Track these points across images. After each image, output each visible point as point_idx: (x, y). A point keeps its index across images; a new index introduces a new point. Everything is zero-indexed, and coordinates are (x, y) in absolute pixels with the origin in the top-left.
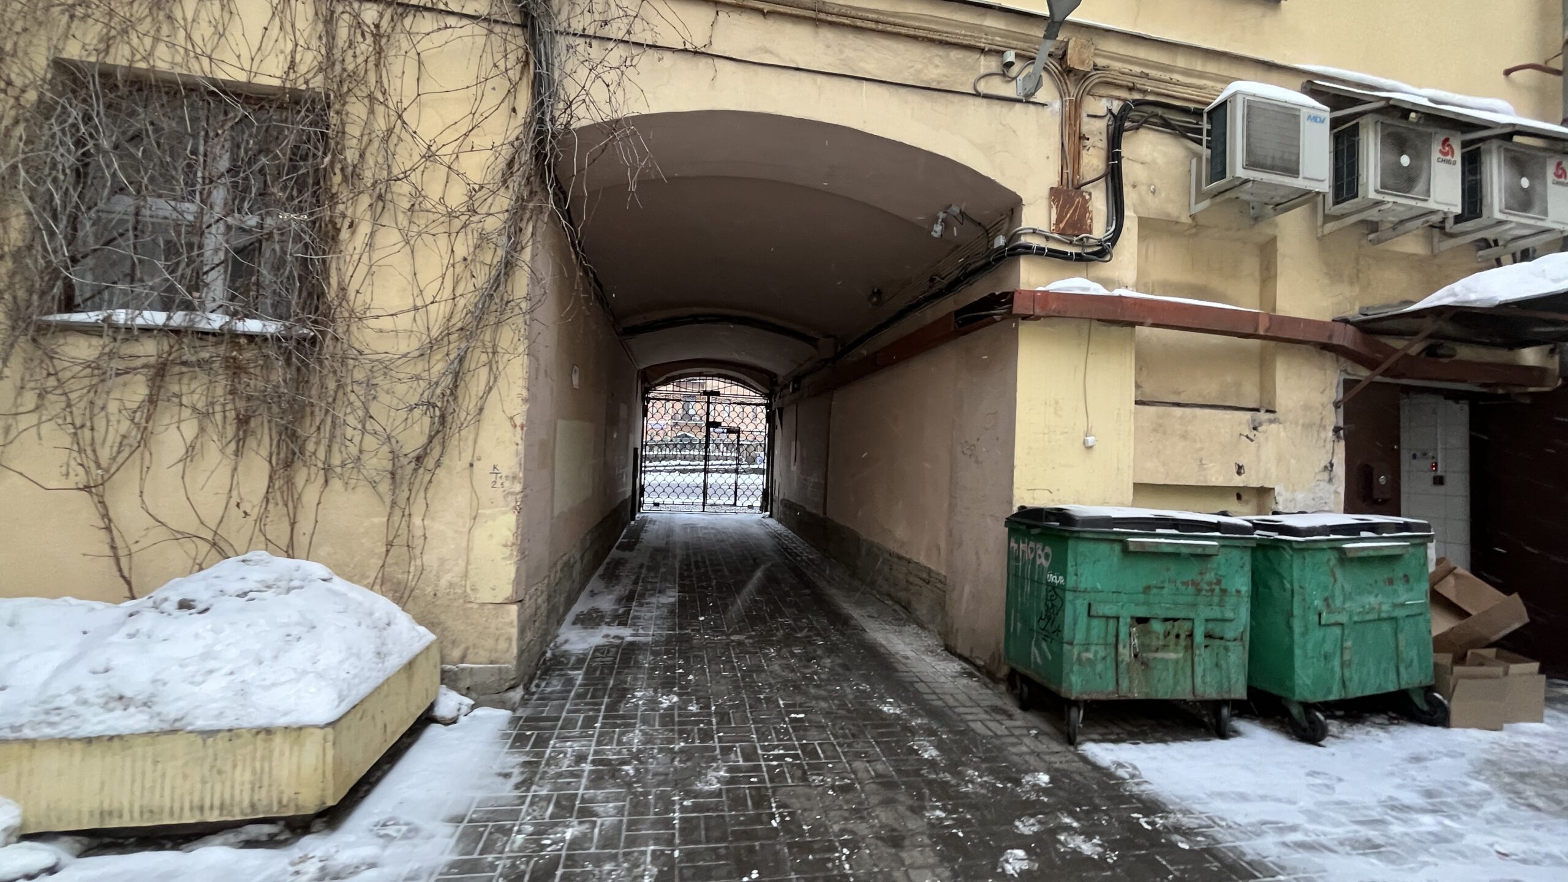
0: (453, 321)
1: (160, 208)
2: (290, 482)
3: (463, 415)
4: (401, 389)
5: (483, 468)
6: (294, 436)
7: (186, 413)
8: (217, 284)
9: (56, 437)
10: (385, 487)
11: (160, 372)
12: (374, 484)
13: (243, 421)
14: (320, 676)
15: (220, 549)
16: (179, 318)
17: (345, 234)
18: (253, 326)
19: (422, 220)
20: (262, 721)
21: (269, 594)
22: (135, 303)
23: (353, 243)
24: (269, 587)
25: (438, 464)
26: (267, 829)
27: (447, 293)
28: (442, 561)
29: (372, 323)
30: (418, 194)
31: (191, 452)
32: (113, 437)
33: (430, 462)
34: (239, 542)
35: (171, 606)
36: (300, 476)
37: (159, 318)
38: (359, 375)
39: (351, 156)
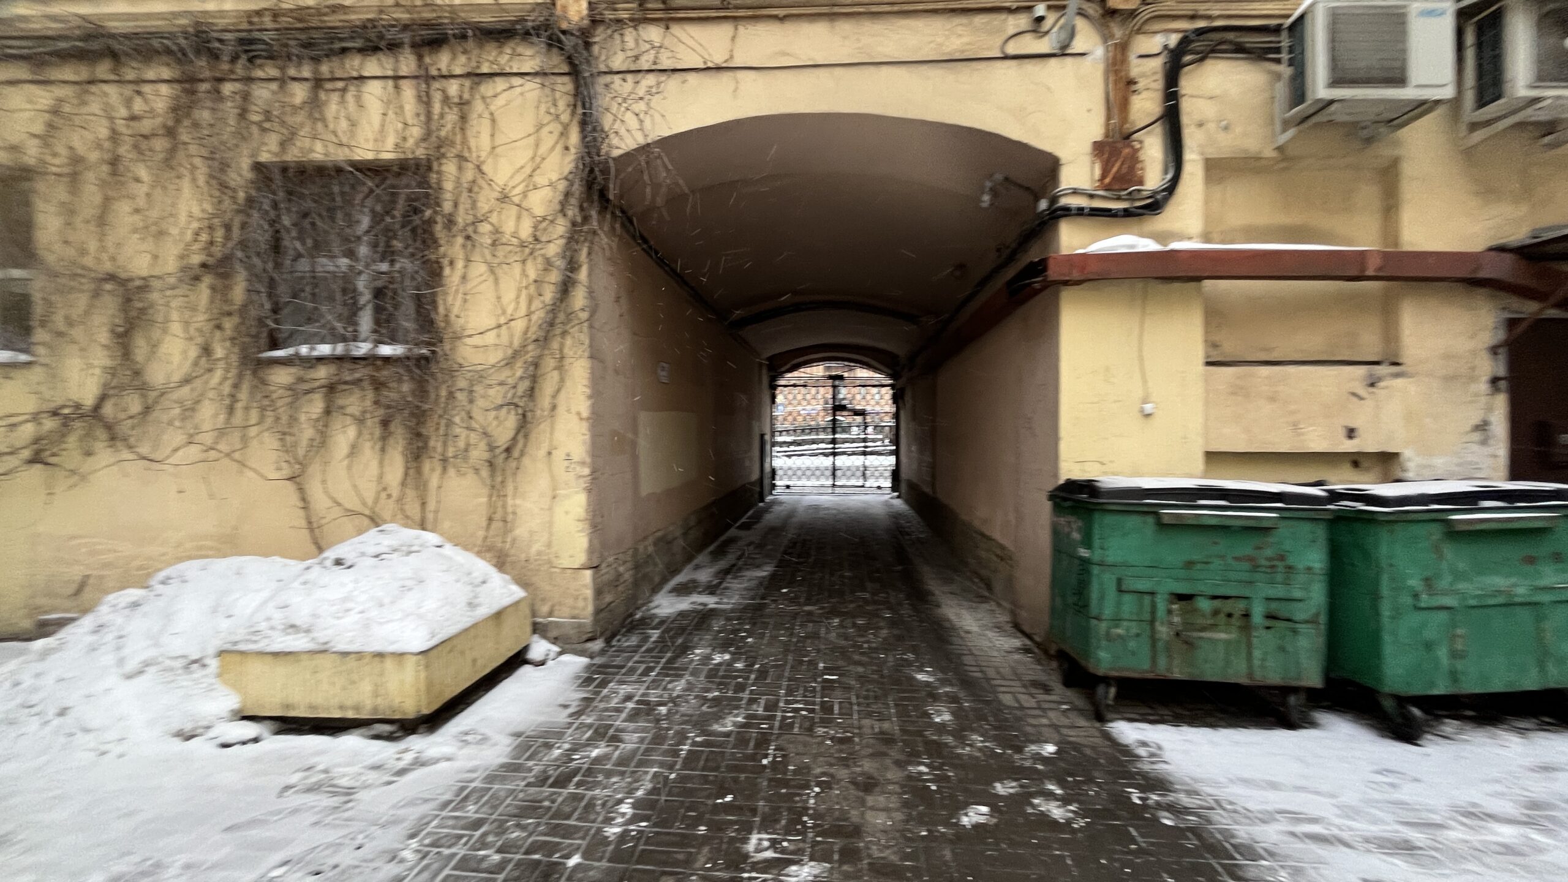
0: (529, 335)
1: (325, 264)
2: (419, 471)
3: (539, 413)
4: (492, 392)
5: (559, 455)
6: (419, 435)
7: (349, 420)
8: (366, 321)
9: (270, 441)
10: (485, 473)
11: (331, 389)
12: (477, 471)
13: (385, 423)
14: (420, 617)
15: (375, 521)
16: (340, 349)
17: (447, 271)
18: (386, 350)
19: (501, 252)
20: (377, 647)
21: (395, 556)
22: (311, 339)
23: (452, 276)
24: (395, 550)
25: (522, 453)
26: (387, 728)
27: (523, 310)
28: (532, 533)
29: (468, 341)
30: (497, 231)
31: (354, 450)
32: (304, 443)
33: (516, 453)
34: (387, 515)
35: (328, 563)
36: (427, 466)
37: (324, 349)
38: (462, 383)
39: (447, 207)
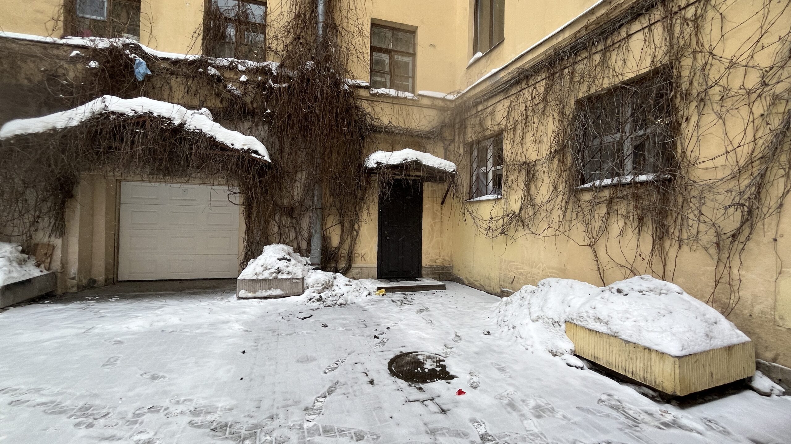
0: (755, 154)
1: (608, 139)
2: (662, 246)
3: (765, 210)
4: (720, 198)
5: (785, 242)
6: (663, 226)
7: (620, 217)
8: (629, 164)
9: (581, 227)
10: (713, 250)
11: (610, 202)
12: (706, 249)
13: (641, 219)
14: (674, 334)
15: (634, 272)
16: (616, 180)
17: (684, 125)
18: (643, 178)
19: (728, 103)
20: (647, 344)
21: (651, 294)
22: (601, 177)
23: (688, 129)
24: (651, 291)
25: (748, 239)
27: (750, 137)
28: (755, 297)
29: (701, 166)
30: (726, 89)
31: (622, 233)
32: (597, 228)
33: (742, 238)
34: (641, 271)
35: (614, 290)
36: (667, 243)
37: (608, 181)
38: (694, 193)
39: (684, 86)
